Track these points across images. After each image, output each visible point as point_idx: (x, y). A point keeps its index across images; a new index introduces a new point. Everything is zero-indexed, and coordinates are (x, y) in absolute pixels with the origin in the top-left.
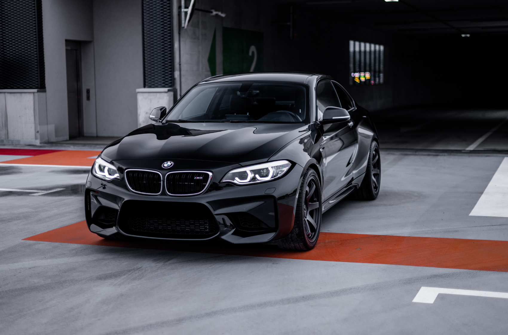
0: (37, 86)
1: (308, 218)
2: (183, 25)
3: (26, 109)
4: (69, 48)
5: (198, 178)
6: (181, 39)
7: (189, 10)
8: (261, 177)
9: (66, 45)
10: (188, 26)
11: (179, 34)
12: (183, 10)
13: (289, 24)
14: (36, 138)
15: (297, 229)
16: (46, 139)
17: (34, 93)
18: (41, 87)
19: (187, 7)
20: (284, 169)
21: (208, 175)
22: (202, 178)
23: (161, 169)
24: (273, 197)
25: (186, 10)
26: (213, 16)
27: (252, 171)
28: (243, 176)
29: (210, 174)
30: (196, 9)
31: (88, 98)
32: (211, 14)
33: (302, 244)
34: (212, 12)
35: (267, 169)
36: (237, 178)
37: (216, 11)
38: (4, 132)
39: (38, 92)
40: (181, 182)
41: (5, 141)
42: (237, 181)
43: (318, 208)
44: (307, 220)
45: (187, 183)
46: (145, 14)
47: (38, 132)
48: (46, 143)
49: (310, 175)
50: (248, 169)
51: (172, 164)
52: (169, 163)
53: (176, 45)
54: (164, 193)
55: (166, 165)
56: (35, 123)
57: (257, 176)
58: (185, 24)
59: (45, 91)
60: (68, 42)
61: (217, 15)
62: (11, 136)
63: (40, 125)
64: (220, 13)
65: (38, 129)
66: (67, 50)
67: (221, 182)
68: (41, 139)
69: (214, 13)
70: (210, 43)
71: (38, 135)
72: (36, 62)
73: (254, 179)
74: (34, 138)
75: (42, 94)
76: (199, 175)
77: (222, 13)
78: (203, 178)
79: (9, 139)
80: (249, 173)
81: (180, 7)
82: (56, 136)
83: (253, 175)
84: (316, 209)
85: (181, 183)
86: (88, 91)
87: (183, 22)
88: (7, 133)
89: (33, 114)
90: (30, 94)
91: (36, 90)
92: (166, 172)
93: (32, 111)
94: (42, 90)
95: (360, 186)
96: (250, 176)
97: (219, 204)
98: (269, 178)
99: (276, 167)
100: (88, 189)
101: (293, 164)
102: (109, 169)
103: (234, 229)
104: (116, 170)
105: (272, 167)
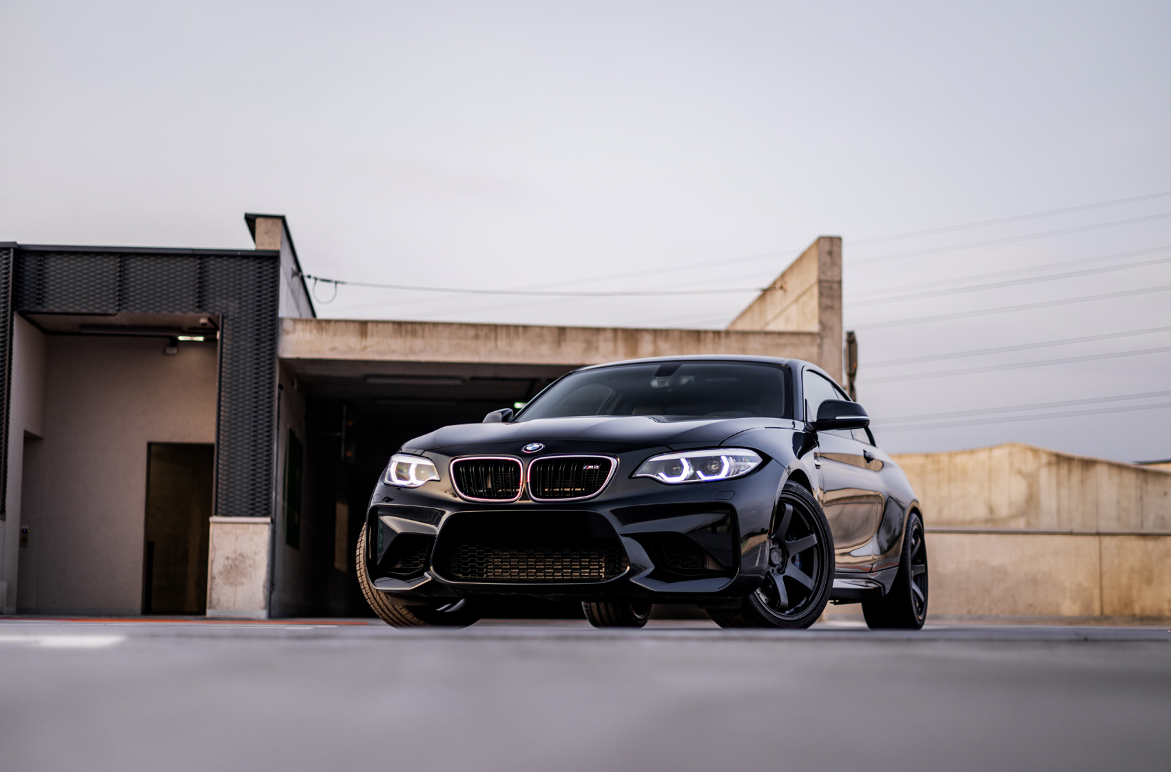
5: (590, 467)
8: (706, 475)
20: (749, 464)
21: (609, 462)
22: (598, 467)
23: (521, 454)
24: (732, 508)
27: (692, 461)
28: (673, 469)
29: (614, 461)
35: (718, 458)
36: (662, 474)
40: (557, 488)
42: (663, 477)
45: (569, 489)
50: (682, 457)
51: (540, 447)
52: (536, 446)
54: (525, 495)
57: (699, 473)
67: (633, 476)
73: (694, 476)
76: (593, 461)
78: (600, 468)
80: (685, 464)
83: (692, 471)
85: (558, 490)
92: (530, 459)
95: (887, 591)
96: (687, 471)
97: (627, 516)
98: (722, 476)
99: (735, 457)
100: (375, 508)
101: (766, 459)
102: (419, 467)
103: (651, 568)
104: (431, 466)
105: (728, 457)
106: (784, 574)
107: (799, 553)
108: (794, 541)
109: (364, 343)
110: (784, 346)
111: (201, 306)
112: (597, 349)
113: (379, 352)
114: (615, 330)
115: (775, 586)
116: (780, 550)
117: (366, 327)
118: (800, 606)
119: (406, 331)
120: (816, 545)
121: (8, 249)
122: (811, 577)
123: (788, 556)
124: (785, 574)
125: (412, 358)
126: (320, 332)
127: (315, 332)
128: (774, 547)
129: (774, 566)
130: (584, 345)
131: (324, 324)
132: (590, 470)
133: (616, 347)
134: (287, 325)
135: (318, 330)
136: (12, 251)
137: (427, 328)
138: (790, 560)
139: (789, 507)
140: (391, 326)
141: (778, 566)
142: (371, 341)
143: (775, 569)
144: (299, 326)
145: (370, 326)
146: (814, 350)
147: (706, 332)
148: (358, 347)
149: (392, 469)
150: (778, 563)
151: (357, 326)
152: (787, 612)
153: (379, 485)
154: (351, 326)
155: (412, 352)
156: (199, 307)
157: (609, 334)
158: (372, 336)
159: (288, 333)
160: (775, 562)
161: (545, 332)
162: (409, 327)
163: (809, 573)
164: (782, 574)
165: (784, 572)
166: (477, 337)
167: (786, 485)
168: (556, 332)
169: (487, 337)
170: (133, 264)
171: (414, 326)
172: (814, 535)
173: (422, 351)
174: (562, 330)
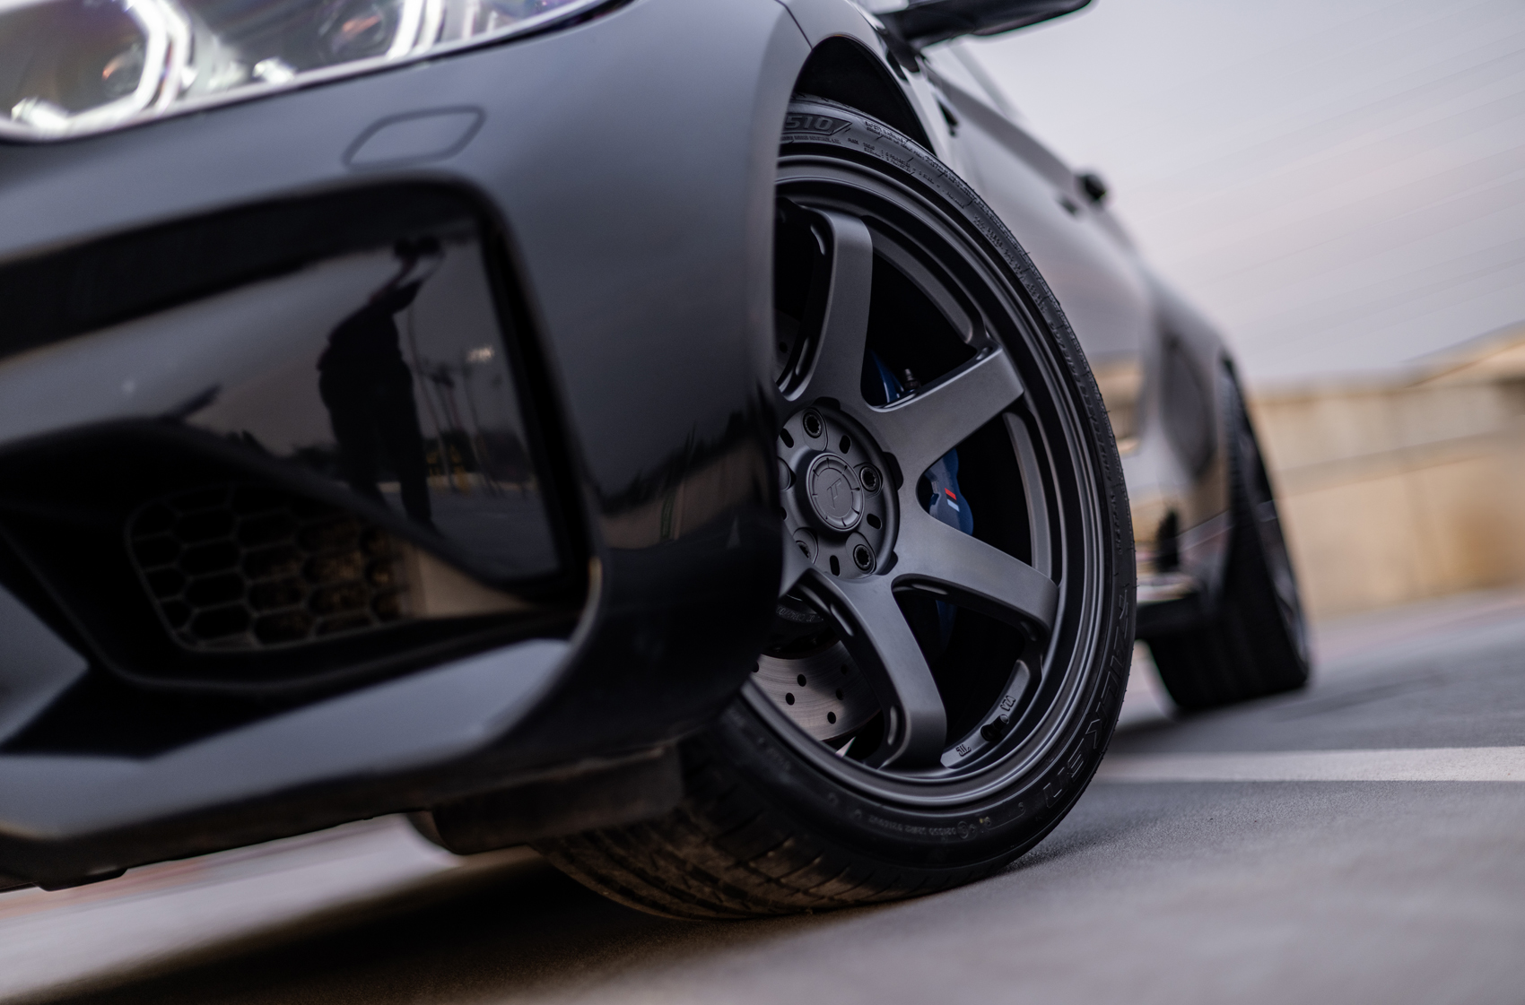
106: (896, 572)
107: (946, 457)
108: (910, 400)
115: (861, 642)
116: (851, 459)
118: (1002, 712)
120: (1018, 406)
122: (1026, 557)
123: (897, 481)
124: (898, 571)
128: (817, 444)
129: (838, 538)
138: (908, 494)
139: (850, 230)
141: (854, 541)
143: (845, 553)
150: (851, 520)
152: (951, 758)
160: (836, 523)
163: (1016, 544)
164: (885, 570)
165: (893, 559)
167: (794, 121)
172: (999, 352)
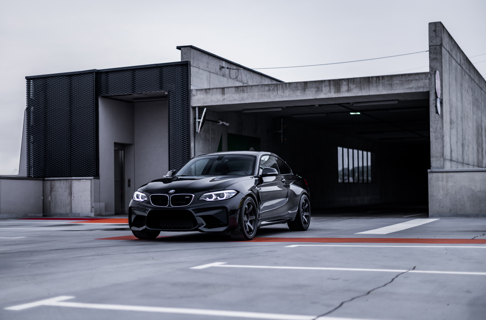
0: (93, 174)
1: (249, 223)
2: (197, 131)
3: (85, 191)
4: (117, 149)
5: (187, 197)
6: (196, 141)
7: (201, 120)
8: (220, 198)
9: (115, 147)
10: (200, 131)
11: (195, 137)
12: (197, 120)
13: (280, 131)
14: (92, 212)
15: (240, 226)
16: (98, 213)
17: (91, 179)
18: (96, 175)
19: (200, 118)
20: (232, 194)
21: (192, 196)
23: (169, 194)
24: (226, 208)
25: (199, 120)
26: (220, 125)
27: (216, 195)
28: (210, 197)
29: (193, 195)
30: (206, 120)
31: (129, 185)
32: (219, 124)
33: (243, 235)
34: (219, 122)
35: (223, 194)
36: (207, 198)
37: (222, 121)
38: (69, 208)
39: (94, 178)
41: (69, 214)
42: (208, 199)
43: (255, 219)
44: (248, 225)
46: (170, 123)
47: (93, 207)
48: (98, 215)
49: (248, 199)
50: (213, 193)
52: (173, 191)
53: (192, 145)
54: (169, 205)
55: (171, 192)
56: (91, 201)
57: (218, 198)
58: (198, 130)
59: (99, 179)
60: (116, 144)
61: (223, 124)
62: (74, 211)
63: (94, 202)
64: (225, 123)
65: (93, 205)
66: (115, 150)
67: (199, 199)
68: (95, 212)
69: (221, 123)
70: (218, 144)
71: (93, 209)
72: (94, 158)
74: (90, 212)
75: (97, 180)
76: (188, 196)
77: (226, 123)
78: (190, 197)
79: (72, 213)
80: (214, 195)
81: (195, 119)
82: (106, 211)
83: (216, 197)
84: (254, 220)
86: (129, 181)
87: (197, 128)
88: (71, 208)
89: (90, 195)
90: (89, 180)
91: (92, 178)
92: (171, 195)
93: (89, 192)
94: (97, 177)
95: (293, 220)
96: (214, 197)
97: (197, 211)
98: (224, 198)
99: (229, 193)
100: (131, 208)
101: (238, 192)
102: (142, 196)
103: (205, 224)
104: (145, 196)
105: (226, 193)
109: (224, 97)
110: (412, 80)
111: (161, 88)
112: (322, 91)
113: (229, 101)
114: (329, 81)
117: (224, 89)
119: (240, 90)
121: (93, 72)
125: (243, 102)
126: (207, 94)
127: (204, 94)
130: (316, 89)
131: (208, 90)
132: (187, 198)
133: (330, 88)
134: (194, 92)
135: (205, 93)
136: (94, 73)
137: (248, 88)
140: (234, 89)
142: (226, 96)
144: (199, 92)
145: (226, 89)
146: (427, 81)
147: (372, 77)
148: (221, 100)
149: (135, 196)
151: (221, 90)
153: (132, 200)
154: (218, 90)
155: (243, 99)
156: (160, 88)
157: (327, 83)
158: (227, 94)
159: (194, 96)
161: (298, 85)
162: (241, 88)
166: (269, 90)
168: (303, 84)
169: (274, 90)
170: (137, 73)
171: (243, 88)
173: (247, 99)
174: (306, 83)
